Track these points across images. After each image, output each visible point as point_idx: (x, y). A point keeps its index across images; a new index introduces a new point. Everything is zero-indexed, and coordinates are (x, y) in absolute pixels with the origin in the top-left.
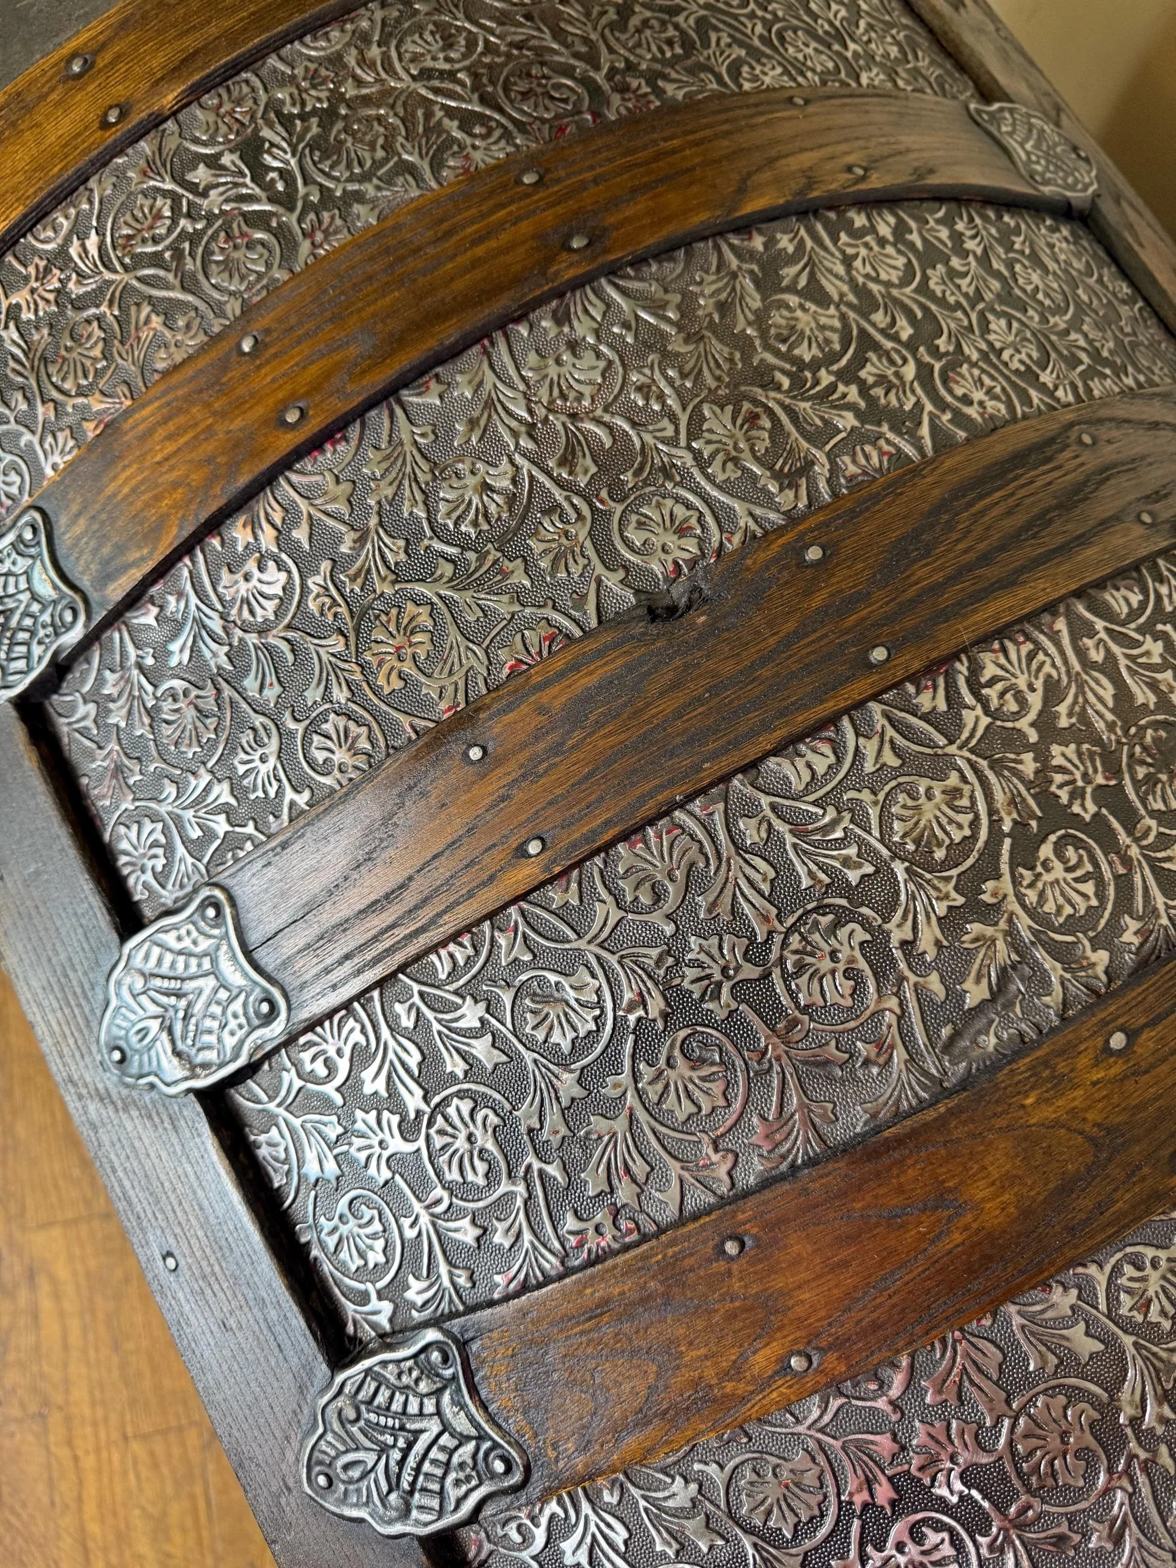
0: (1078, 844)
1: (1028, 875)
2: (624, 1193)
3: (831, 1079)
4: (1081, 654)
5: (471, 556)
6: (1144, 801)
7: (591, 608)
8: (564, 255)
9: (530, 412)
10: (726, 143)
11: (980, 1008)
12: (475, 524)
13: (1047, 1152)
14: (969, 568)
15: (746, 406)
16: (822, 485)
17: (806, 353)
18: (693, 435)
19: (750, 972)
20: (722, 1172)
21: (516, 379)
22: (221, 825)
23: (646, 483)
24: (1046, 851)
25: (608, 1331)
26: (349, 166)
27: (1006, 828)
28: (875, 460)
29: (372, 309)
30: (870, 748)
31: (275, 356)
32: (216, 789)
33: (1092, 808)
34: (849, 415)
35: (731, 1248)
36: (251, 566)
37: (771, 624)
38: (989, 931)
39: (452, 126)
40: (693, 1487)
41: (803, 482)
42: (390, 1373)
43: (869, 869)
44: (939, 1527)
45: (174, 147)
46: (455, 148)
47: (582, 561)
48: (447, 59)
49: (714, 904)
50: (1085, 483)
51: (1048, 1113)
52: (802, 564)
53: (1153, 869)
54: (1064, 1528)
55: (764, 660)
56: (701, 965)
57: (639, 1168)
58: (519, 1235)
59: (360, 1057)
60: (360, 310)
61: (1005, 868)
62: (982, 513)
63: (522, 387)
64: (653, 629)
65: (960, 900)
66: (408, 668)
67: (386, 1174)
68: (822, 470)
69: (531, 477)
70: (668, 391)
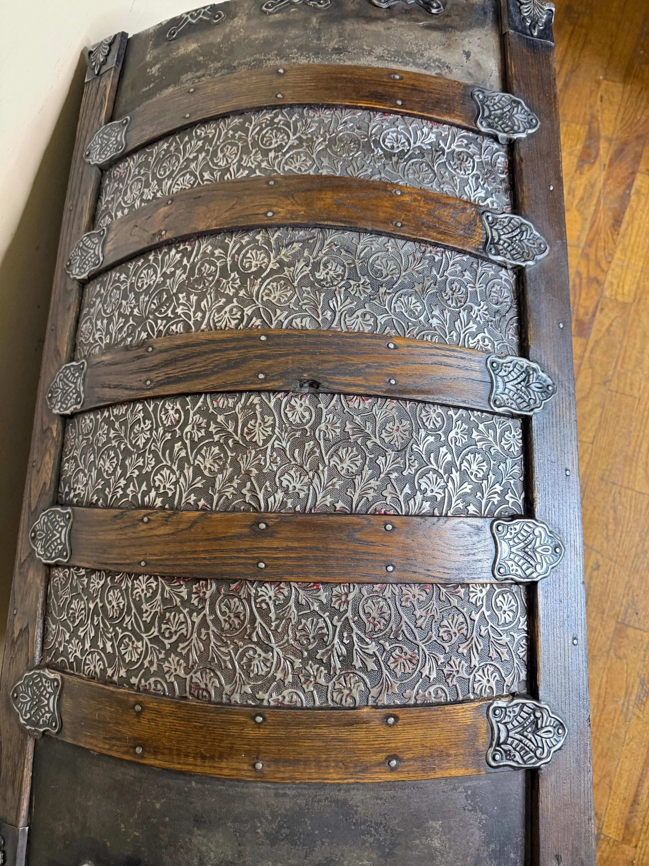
0: (243, 267)
1: (263, 266)
2: (419, 255)
3: (348, 247)
4: (203, 318)
5: (359, 442)
6: (216, 271)
7: (333, 402)
8: (270, 523)
9: (313, 476)
10: (185, 548)
11: (298, 241)
12: (352, 451)
13: (306, 200)
14: (220, 351)
15: (248, 438)
16: (243, 400)
17: (216, 450)
18: (270, 437)
19: (352, 282)
20: (390, 244)
21: (311, 491)
22: (481, 427)
23: (294, 430)
24: (254, 269)
25: (443, 227)
26: (317, 623)
27: (260, 280)
28: (222, 401)
29: (343, 547)
30: (281, 318)
31: (383, 555)
32: (477, 438)
33: (232, 275)
34: (219, 420)
35: (399, 225)
36: (429, 494)
37: (287, 363)
38: (283, 258)
39: (272, 615)
40: (442, 186)
41: (248, 404)
42: (508, 256)
43: (304, 288)
44: (386, 146)
45: (375, 689)
46: (277, 602)
47: (328, 417)
48: (255, 652)
49: (351, 303)
50: (162, 367)
51: (299, 208)
52: (266, 375)
53: (227, 253)
54: (356, 130)
55: (295, 354)
56: (364, 291)
57: (411, 258)
58: (453, 265)
59: (474, 335)
60: (347, 550)
61: (268, 270)
62: (203, 366)
63: (311, 487)
64: (321, 381)
65: (285, 268)
66: (397, 423)
67: (482, 303)
68: (239, 405)
69: (326, 454)
70: (268, 457)
